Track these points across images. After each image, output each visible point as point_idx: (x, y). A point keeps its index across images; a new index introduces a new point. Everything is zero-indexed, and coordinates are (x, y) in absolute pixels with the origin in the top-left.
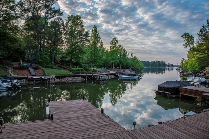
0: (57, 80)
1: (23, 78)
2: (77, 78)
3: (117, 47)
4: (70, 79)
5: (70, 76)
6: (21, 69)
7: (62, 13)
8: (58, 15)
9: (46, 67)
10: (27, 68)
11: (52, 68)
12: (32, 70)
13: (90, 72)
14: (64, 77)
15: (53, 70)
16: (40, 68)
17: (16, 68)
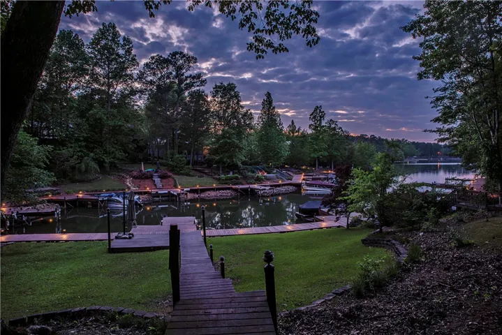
0: (190, 196)
1: (145, 193)
2: (225, 191)
3: (323, 124)
4: (213, 194)
5: (213, 189)
6: (143, 179)
7: (204, 81)
8: (198, 86)
9: (179, 174)
10: (150, 177)
11: (188, 175)
12: (157, 180)
13: (249, 181)
14: (203, 191)
15: (191, 178)
16: (170, 176)
17: (135, 178)
